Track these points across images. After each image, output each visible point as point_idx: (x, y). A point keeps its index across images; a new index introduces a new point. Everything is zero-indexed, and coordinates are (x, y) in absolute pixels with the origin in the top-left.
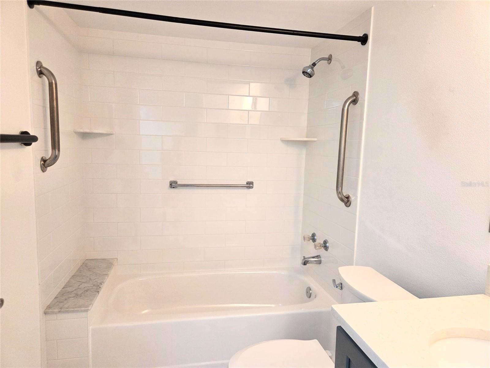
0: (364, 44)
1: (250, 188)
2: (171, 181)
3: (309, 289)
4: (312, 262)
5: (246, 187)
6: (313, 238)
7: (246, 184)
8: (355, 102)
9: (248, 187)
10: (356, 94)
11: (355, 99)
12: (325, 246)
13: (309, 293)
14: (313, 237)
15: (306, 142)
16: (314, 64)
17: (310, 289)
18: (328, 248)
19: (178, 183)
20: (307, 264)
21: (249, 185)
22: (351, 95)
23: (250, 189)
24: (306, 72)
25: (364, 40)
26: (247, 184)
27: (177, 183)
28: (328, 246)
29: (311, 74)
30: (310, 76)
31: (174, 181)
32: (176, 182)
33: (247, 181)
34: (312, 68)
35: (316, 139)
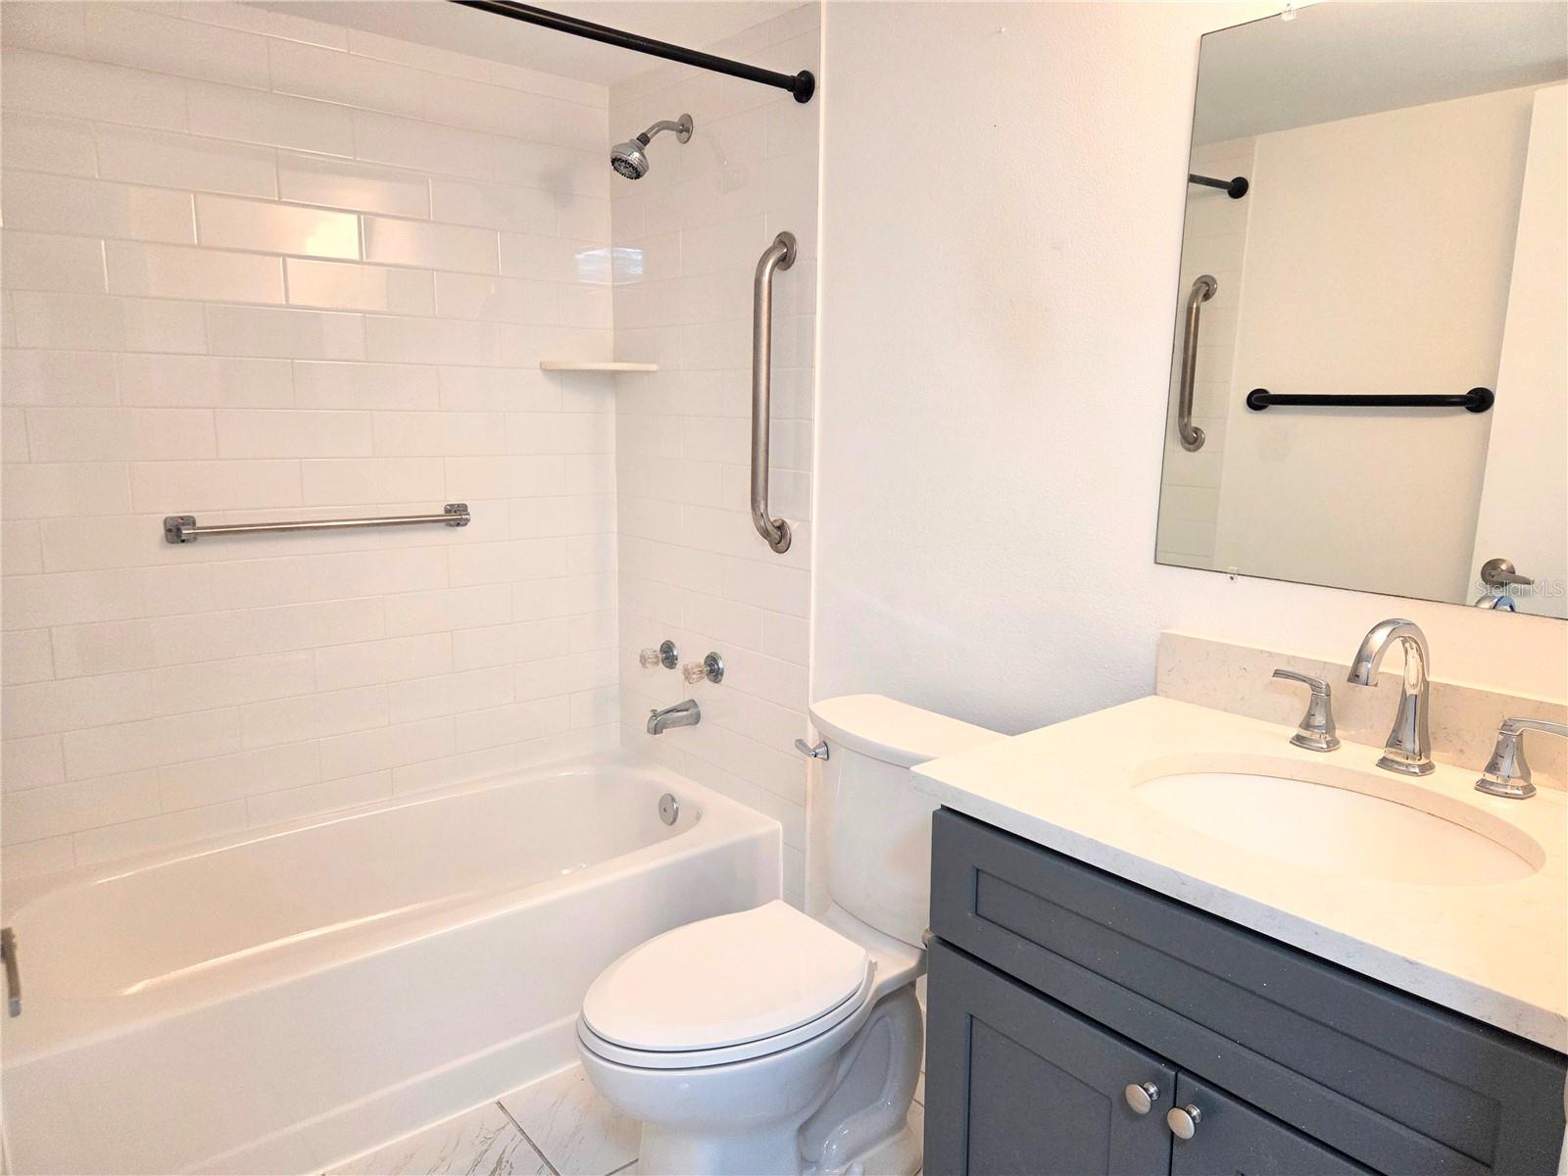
0: (804, 99)
1: (458, 525)
2: (172, 518)
3: (670, 798)
4: (676, 723)
5: (443, 524)
6: (668, 655)
7: (443, 512)
8: (785, 261)
9: (452, 523)
10: (785, 240)
11: (785, 253)
12: (713, 669)
13: (669, 811)
14: (665, 652)
15: (614, 374)
16: (644, 140)
17: (673, 800)
18: (722, 674)
19: (198, 525)
20: (664, 731)
21: (456, 516)
22: (769, 241)
23: (459, 528)
24: (626, 162)
25: (803, 87)
26: (448, 511)
27: (194, 523)
28: (723, 670)
29: (640, 169)
30: (636, 173)
31: (182, 518)
32: (190, 522)
33: (446, 503)
34: (640, 150)
35: (653, 367)
